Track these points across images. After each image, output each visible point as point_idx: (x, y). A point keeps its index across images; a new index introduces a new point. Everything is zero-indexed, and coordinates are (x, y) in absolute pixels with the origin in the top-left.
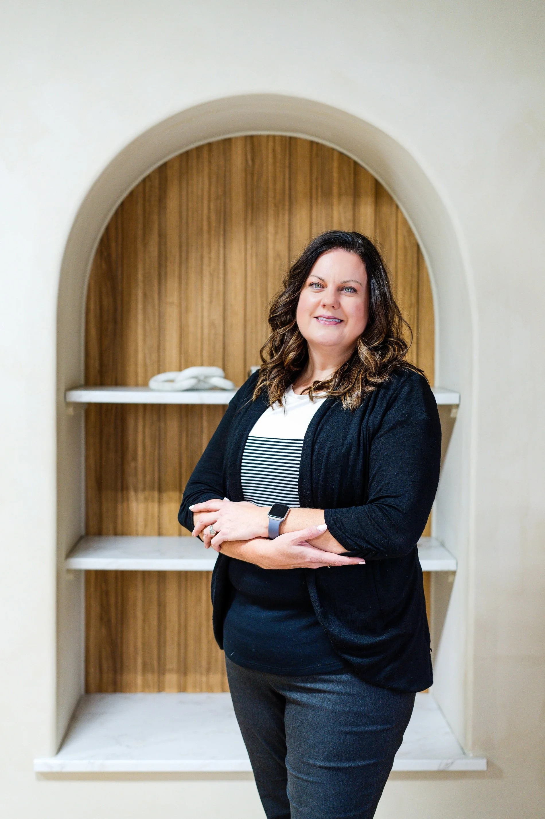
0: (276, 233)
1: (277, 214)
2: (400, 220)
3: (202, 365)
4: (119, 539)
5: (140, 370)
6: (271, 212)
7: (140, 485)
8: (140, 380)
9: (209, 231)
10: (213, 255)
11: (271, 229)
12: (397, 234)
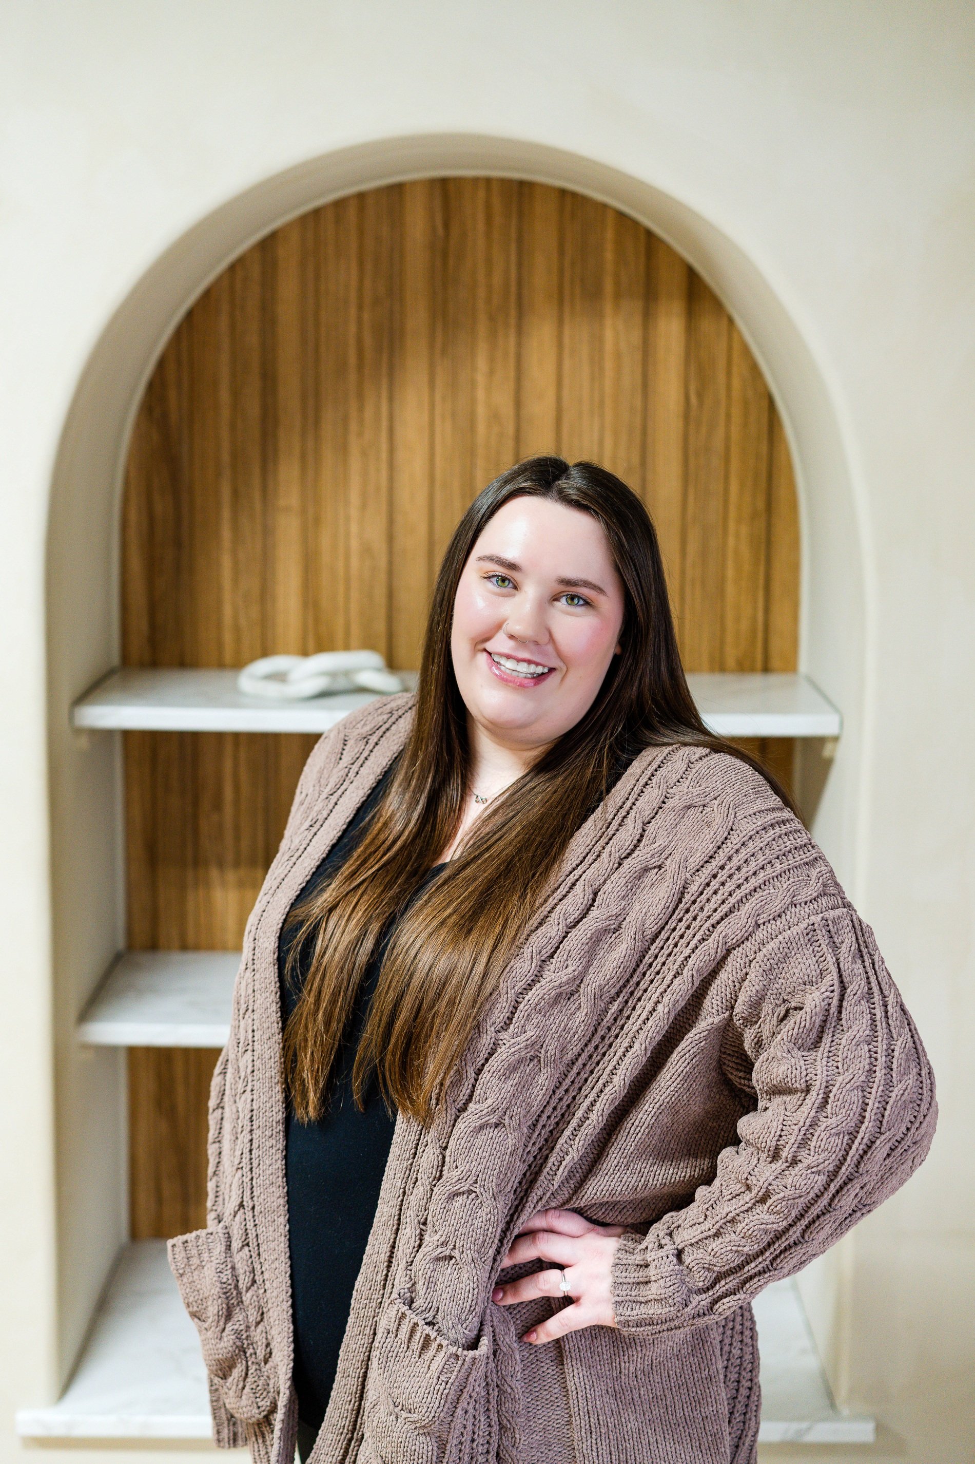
0: (491, 372)
1: (493, 334)
2: (736, 345)
3: (347, 647)
4: (190, 956)
5: (228, 637)
6: (482, 329)
7: (230, 857)
8: (228, 656)
9: (360, 367)
10: (369, 413)
11: (482, 363)
12: (729, 373)
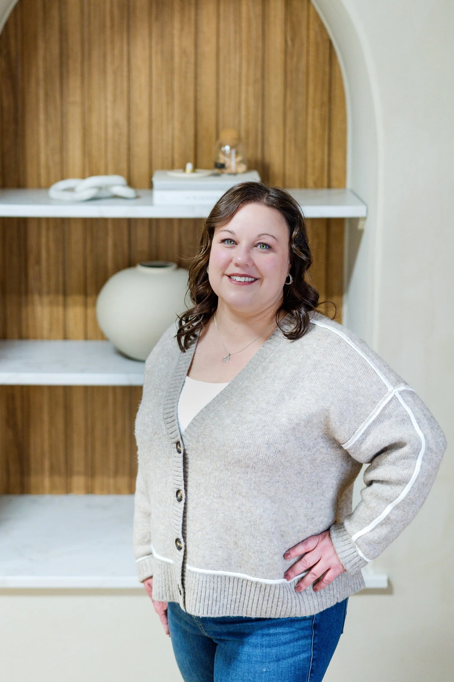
0: (182, 29)
1: (182, 9)
2: (312, 13)
3: (106, 173)
4: (24, 343)
5: (43, 172)
6: (177, 6)
7: (45, 289)
8: (43, 181)
9: (112, 27)
10: (117, 52)
11: (177, 25)
12: (308, 29)
